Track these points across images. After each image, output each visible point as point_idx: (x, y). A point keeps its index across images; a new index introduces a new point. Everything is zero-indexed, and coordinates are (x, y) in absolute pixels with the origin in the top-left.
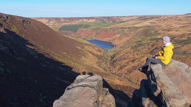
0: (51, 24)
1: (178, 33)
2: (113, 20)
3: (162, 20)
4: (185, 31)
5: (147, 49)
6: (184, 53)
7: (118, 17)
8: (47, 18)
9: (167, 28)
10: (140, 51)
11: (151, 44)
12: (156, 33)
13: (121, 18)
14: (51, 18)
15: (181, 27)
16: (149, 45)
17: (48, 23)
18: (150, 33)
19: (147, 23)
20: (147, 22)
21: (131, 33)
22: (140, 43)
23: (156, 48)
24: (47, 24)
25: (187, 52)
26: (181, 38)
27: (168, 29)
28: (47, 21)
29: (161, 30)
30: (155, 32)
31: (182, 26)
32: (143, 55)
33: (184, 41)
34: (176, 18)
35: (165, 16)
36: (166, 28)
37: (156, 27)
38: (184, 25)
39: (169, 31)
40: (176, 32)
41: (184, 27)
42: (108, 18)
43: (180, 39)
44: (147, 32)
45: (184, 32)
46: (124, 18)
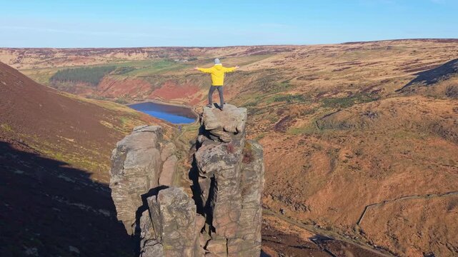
0: (25, 67)
1: (330, 83)
2: (190, 56)
3: (297, 56)
4: (343, 78)
5: (268, 121)
6: (343, 125)
7: (202, 48)
8: (12, 50)
9: (308, 73)
10: (254, 125)
11: (276, 109)
12: (286, 84)
13: (210, 52)
14: (26, 49)
15: (335, 71)
16: (272, 111)
17: (18, 62)
18: (274, 86)
19: (266, 63)
20: (267, 60)
21: (232, 86)
22: (252, 107)
23: (286, 118)
24: (15, 66)
25: (348, 124)
26: (336, 94)
27: (311, 76)
28: (15, 56)
29: (295, 79)
30: (283, 82)
31: (336, 68)
32: (260, 134)
33: (342, 100)
34: (324, 51)
35: (303, 47)
36: (306, 73)
37: (286, 71)
38: (341, 67)
39: (312, 79)
40: (326, 81)
41: (340, 70)
42: (179, 50)
43: (334, 96)
44: (266, 82)
45: (341, 81)
46: (216, 51)
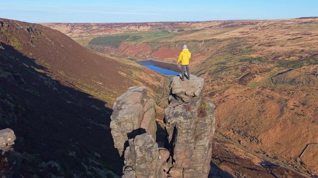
0: (75, 35)
1: (285, 49)
2: (179, 28)
3: (259, 28)
4: (296, 45)
5: (234, 76)
6: (292, 81)
7: (188, 22)
8: (68, 25)
9: (268, 41)
10: (223, 78)
11: (240, 67)
12: (249, 49)
13: (193, 25)
14: (75, 24)
15: (289, 39)
16: (237, 69)
17: (71, 32)
18: (240, 50)
19: (235, 33)
20: (236, 30)
21: (208, 50)
22: (222, 65)
23: (248, 74)
24: (68, 35)
25: (297, 81)
26: (289, 57)
27: (269, 43)
28: (69, 29)
29: (257, 45)
30: (247, 48)
31: (290, 38)
32: (227, 85)
33: (293, 62)
34: (282, 25)
35: (264, 21)
36: (265, 41)
37: (250, 40)
38: (294, 37)
39: (270, 46)
40: (281, 48)
41: (294, 39)
42: (172, 24)
43: (287, 59)
44: (234, 47)
45: (294, 48)
46: (198, 24)
